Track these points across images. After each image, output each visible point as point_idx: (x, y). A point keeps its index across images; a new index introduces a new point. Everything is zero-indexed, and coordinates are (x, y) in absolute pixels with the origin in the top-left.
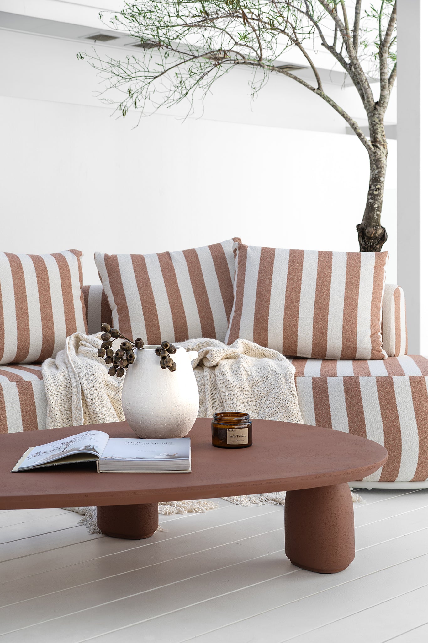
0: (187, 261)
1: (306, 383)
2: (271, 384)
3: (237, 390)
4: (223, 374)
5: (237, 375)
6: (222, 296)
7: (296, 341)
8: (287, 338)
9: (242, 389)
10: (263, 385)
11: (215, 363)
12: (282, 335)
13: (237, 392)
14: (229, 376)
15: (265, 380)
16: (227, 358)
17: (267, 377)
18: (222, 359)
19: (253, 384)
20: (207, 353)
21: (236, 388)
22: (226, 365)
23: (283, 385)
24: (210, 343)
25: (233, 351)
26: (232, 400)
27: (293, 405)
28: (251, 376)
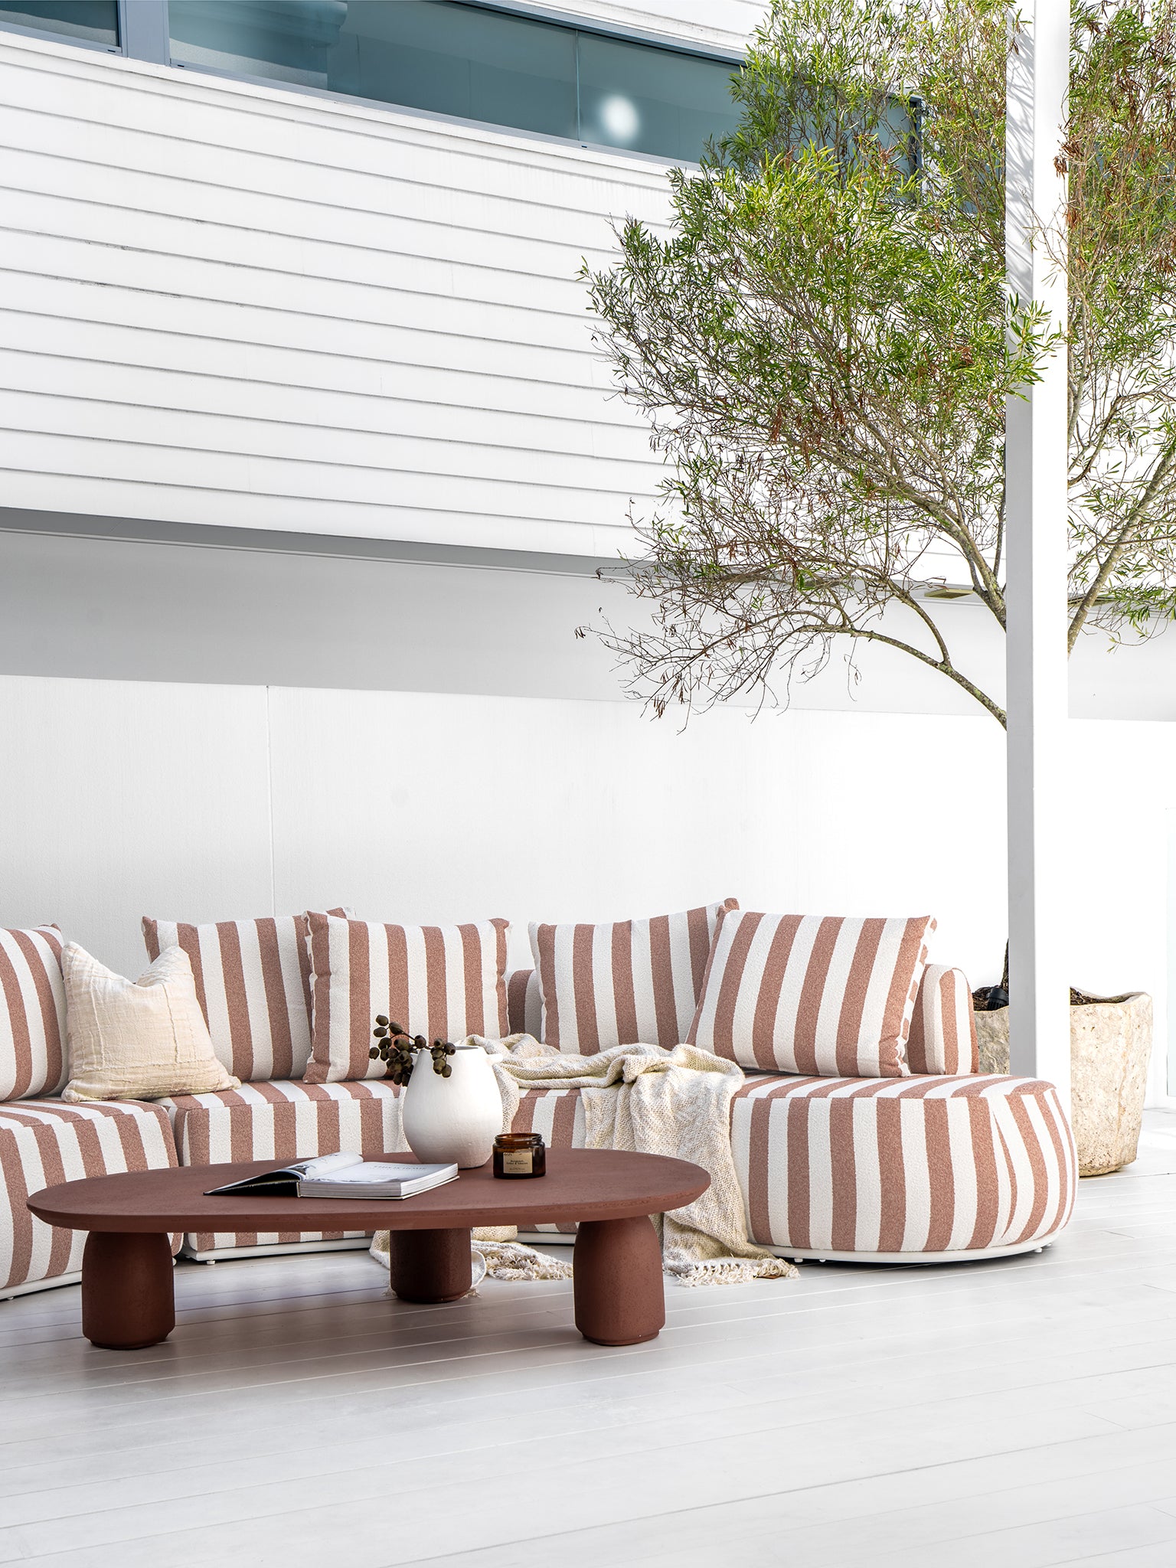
0: (652, 934)
1: (745, 1106)
2: (699, 1107)
3: (653, 1115)
4: (639, 1092)
5: (658, 1094)
6: (694, 984)
7: (771, 1049)
8: (759, 1044)
9: (661, 1114)
10: (690, 1109)
11: (632, 1078)
12: (751, 1040)
13: (651, 1118)
14: (647, 1097)
15: (693, 1101)
16: (654, 1071)
17: (697, 1098)
18: (644, 1072)
19: (678, 1107)
20: (623, 1062)
21: (651, 1112)
22: (647, 1082)
23: (713, 1109)
24: (639, 1050)
25: (662, 1061)
26: (643, 1128)
27: (720, 1137)
28: (677, 1095)
